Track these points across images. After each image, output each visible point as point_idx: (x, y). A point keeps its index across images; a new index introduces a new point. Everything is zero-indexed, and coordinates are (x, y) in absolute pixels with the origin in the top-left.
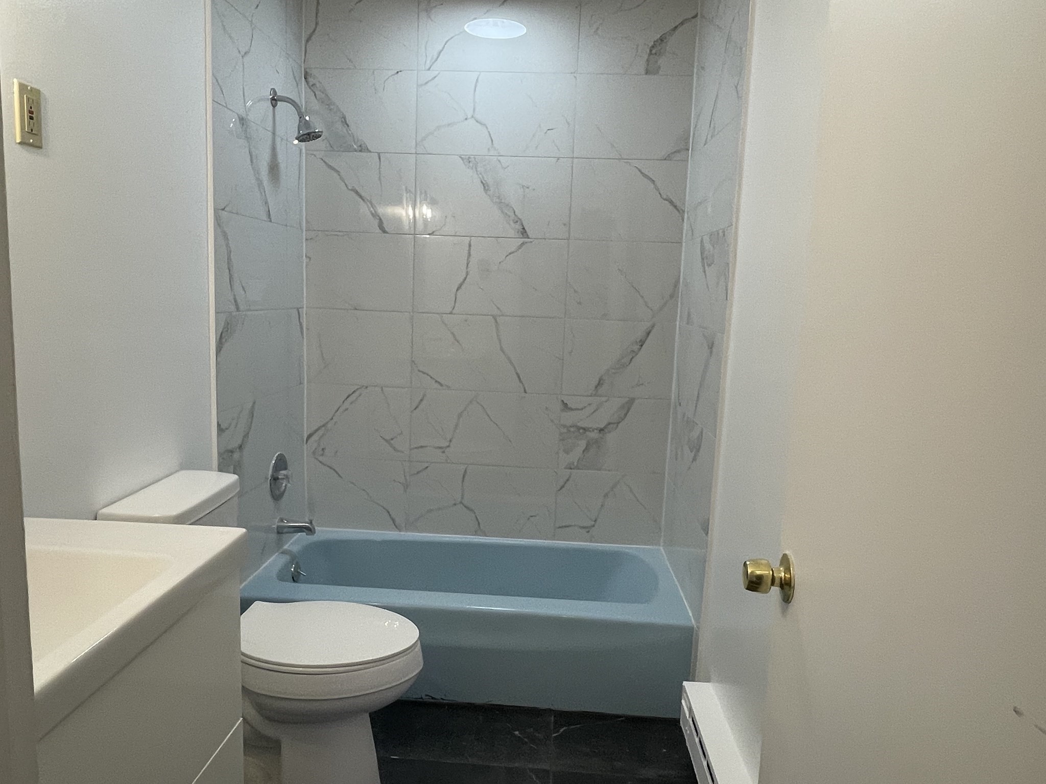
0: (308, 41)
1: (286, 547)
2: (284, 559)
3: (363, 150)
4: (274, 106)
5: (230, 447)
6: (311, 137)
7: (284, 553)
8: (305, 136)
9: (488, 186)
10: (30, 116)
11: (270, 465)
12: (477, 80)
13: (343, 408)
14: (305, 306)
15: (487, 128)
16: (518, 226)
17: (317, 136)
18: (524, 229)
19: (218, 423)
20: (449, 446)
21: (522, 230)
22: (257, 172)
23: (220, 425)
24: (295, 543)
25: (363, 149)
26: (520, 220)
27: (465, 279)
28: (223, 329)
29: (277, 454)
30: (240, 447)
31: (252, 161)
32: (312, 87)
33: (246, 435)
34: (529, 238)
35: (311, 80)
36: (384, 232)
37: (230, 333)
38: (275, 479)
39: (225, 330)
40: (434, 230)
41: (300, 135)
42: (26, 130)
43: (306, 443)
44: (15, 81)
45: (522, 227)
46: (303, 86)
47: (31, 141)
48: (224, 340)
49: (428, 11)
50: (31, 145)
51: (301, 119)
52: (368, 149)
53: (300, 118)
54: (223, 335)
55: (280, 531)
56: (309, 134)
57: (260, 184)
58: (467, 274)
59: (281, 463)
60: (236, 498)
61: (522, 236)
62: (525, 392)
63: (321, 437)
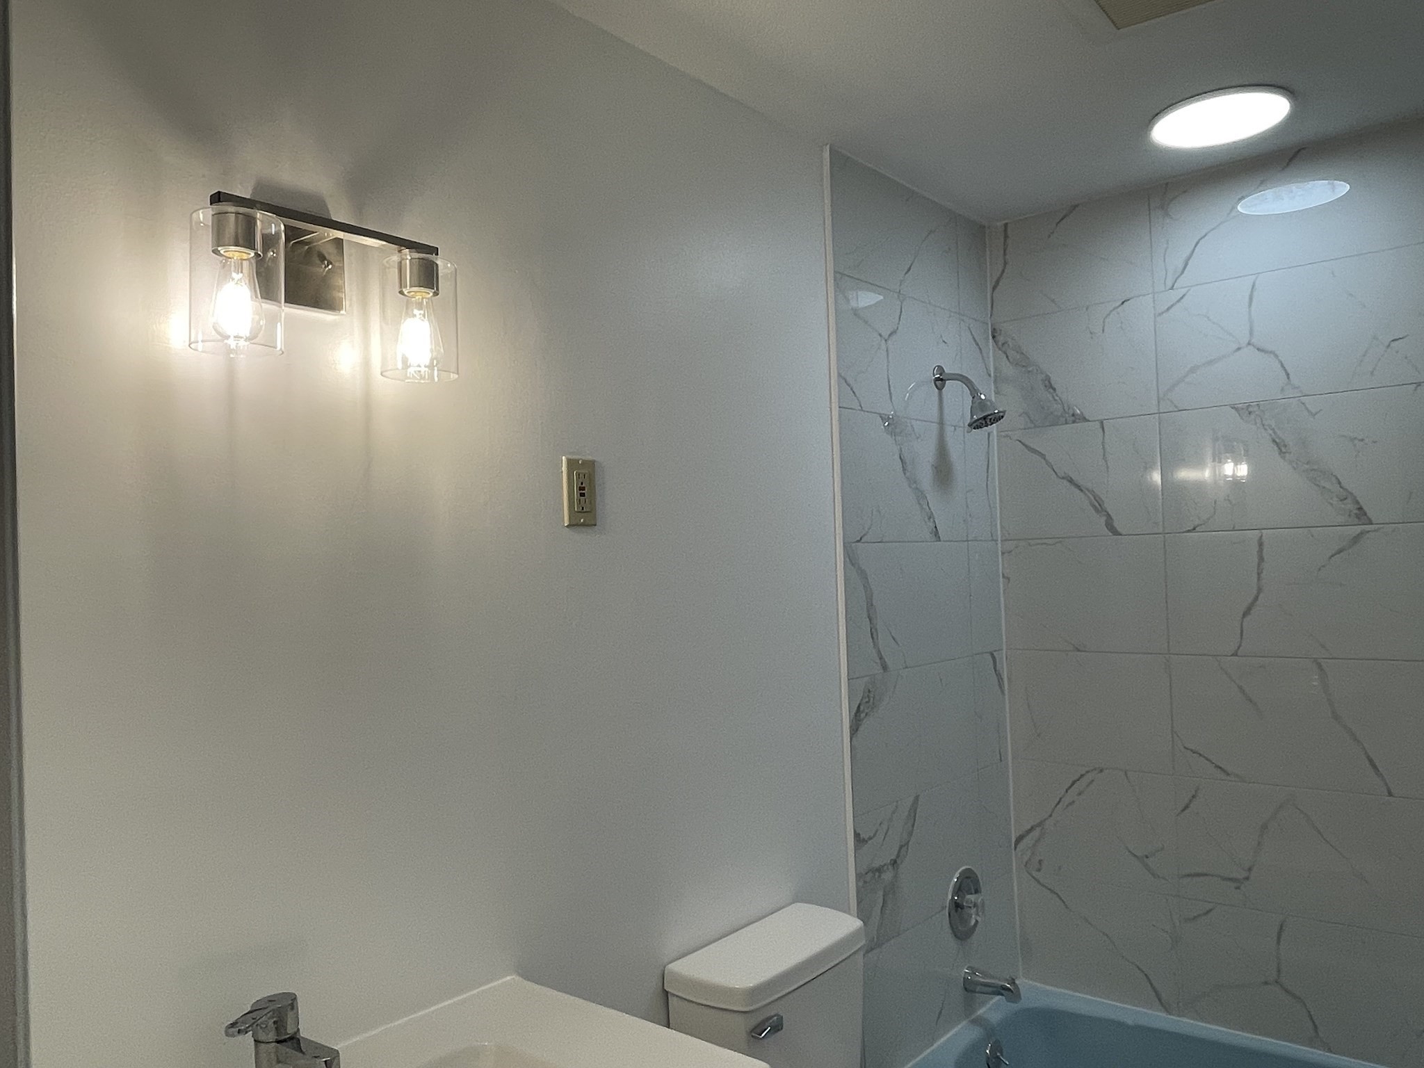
0: (994, 288)
1: (980, 1012)
2: (975, 1033)
3: (1077, 421)
4: (940, 389)
5: (876, 864)
6: (988, 421)
7: (974, 1022)
8: (980, 421)
9: (1285, 446)
10: (581, 493)
11: (948, 886)
12: (1253, 286)
13: (1067, 800)
14: (1004, 647)
15: (1276, 356)
16: (1349, 505)
17: (998, 418)
18: (1360, 509)
19: (855, 831)
20: (1247, 878)
21: (1357, 511)
22: (912, 481)
23: (859, 834)
24: (993, 1009)
25: (1077, 418)
26: (1351, 494)
27: (1256, 598)
28: (862, 700)
29: (964, 868)
30: (894, 862)
31: (904, 470)
32: (1001, 346)
33: (904, 846)
34: (1372, 524)
35: (1001, 339)
36: (1116, 532)
37: (873, 704)
38: (957, 906)
39: (864, 701)
40: (1196, 523)
41: (974, 420)
42: (576, 509)
43: (1015, 848)
44: (564, 458)
45: (1356, 506)
46: (991, 347)
47: (582, 521)
48: (863, 715)
49: (1163, 207)
50: (583, 525)
51: (975, 398)
52: (1085, 418)
53: (973, 398)
54: (862, 708)
55: (969, 987)
56: (985, 418)
57: (920, 495)
58: (1260, 590)
59: (968, 883)
60: (860, 957)
61: (1356, 521)
62: (1390, 794)
63: (1038, 841)
